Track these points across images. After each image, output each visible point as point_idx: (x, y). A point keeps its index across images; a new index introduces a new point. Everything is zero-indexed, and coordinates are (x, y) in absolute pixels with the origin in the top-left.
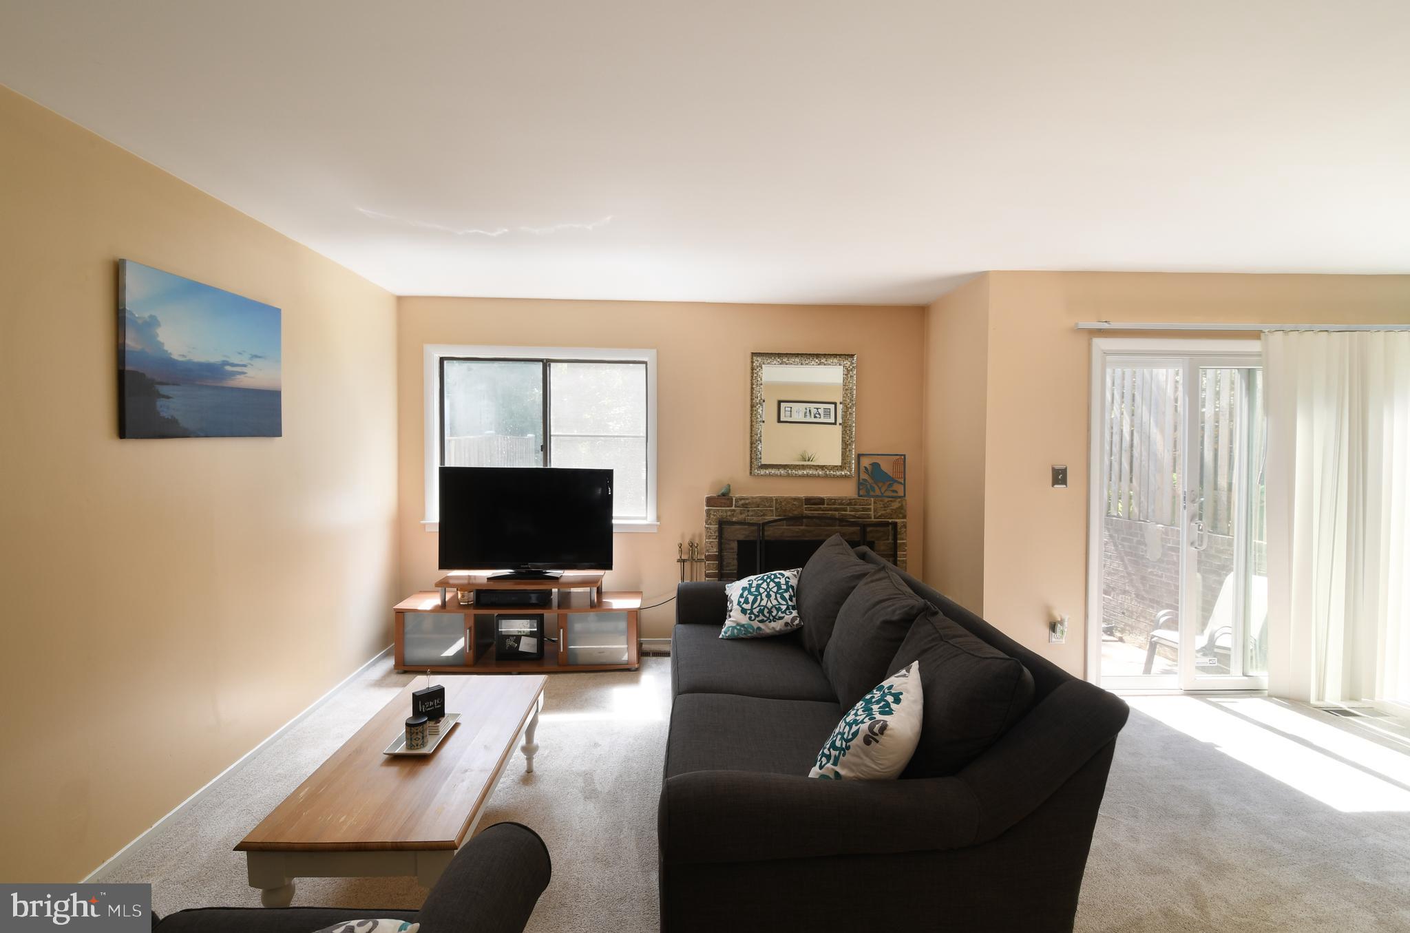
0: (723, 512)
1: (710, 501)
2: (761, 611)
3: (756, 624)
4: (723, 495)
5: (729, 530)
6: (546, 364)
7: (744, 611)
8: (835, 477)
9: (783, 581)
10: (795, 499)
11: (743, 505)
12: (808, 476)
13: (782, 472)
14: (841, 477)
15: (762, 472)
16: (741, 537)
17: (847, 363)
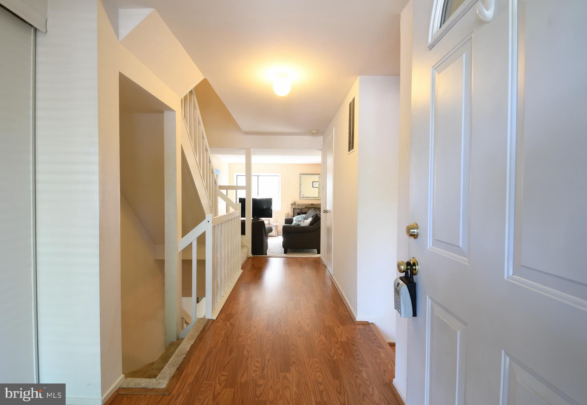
0: (294, 207)
1: (292, 205)
2: (299, 221)
3: (298, 223)
4: (294, 203)
5: (295, 210)
6: (258, 176)
7: (296, 221)
8: (317, 199)
9: (302, 216)
10: (309, 204)
11: (298, 205)
12: (311, 199)
13: (306, 198)
14: (318, 199)
15: (302, 198)
16: (298, 212)
17: (319, 176)
